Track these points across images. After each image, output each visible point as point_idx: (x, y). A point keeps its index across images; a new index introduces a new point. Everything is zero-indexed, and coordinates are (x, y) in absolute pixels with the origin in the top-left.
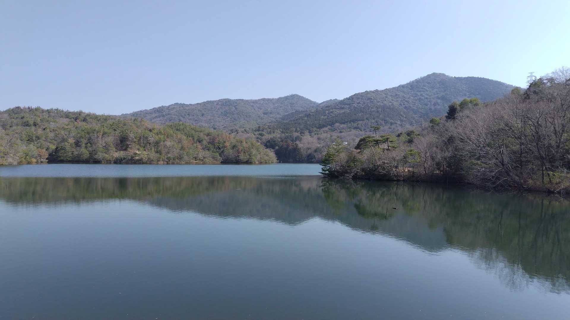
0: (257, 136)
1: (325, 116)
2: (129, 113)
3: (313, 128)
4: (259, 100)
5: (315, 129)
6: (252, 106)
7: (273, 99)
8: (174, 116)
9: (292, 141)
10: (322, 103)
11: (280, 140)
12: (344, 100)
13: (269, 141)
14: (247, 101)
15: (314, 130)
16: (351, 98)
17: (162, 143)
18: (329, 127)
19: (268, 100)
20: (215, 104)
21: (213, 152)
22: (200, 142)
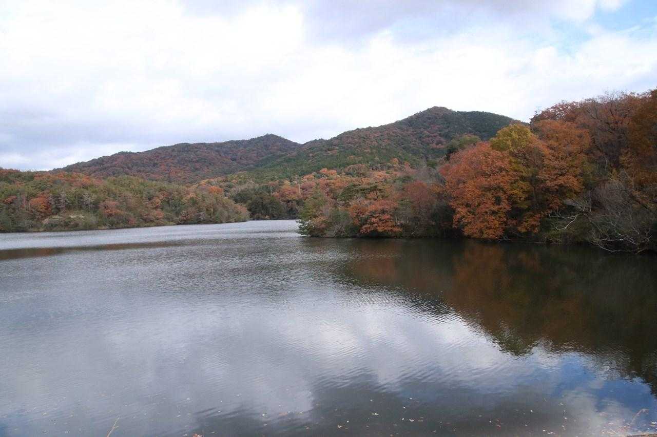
0: (225, 188)
1: (309, 160)
2: (62, 167)
3: (294, 175)
4: (226, 143)
5: (297, 176)
6: (217, 151)
7: (243, 141)
8: (119, 168)
9: (269, 192)
10: (305, 144)
11: (253, 192)
12: (331, 140)
13: (239, 194)
14: (211, 145)
15: (296, 178)
16: (340, 137)
17: (102, 204)
18: (314, 173)
19: (237, 142)
20: (171, 150)
21: (167, 211)
22: (150, 199)
